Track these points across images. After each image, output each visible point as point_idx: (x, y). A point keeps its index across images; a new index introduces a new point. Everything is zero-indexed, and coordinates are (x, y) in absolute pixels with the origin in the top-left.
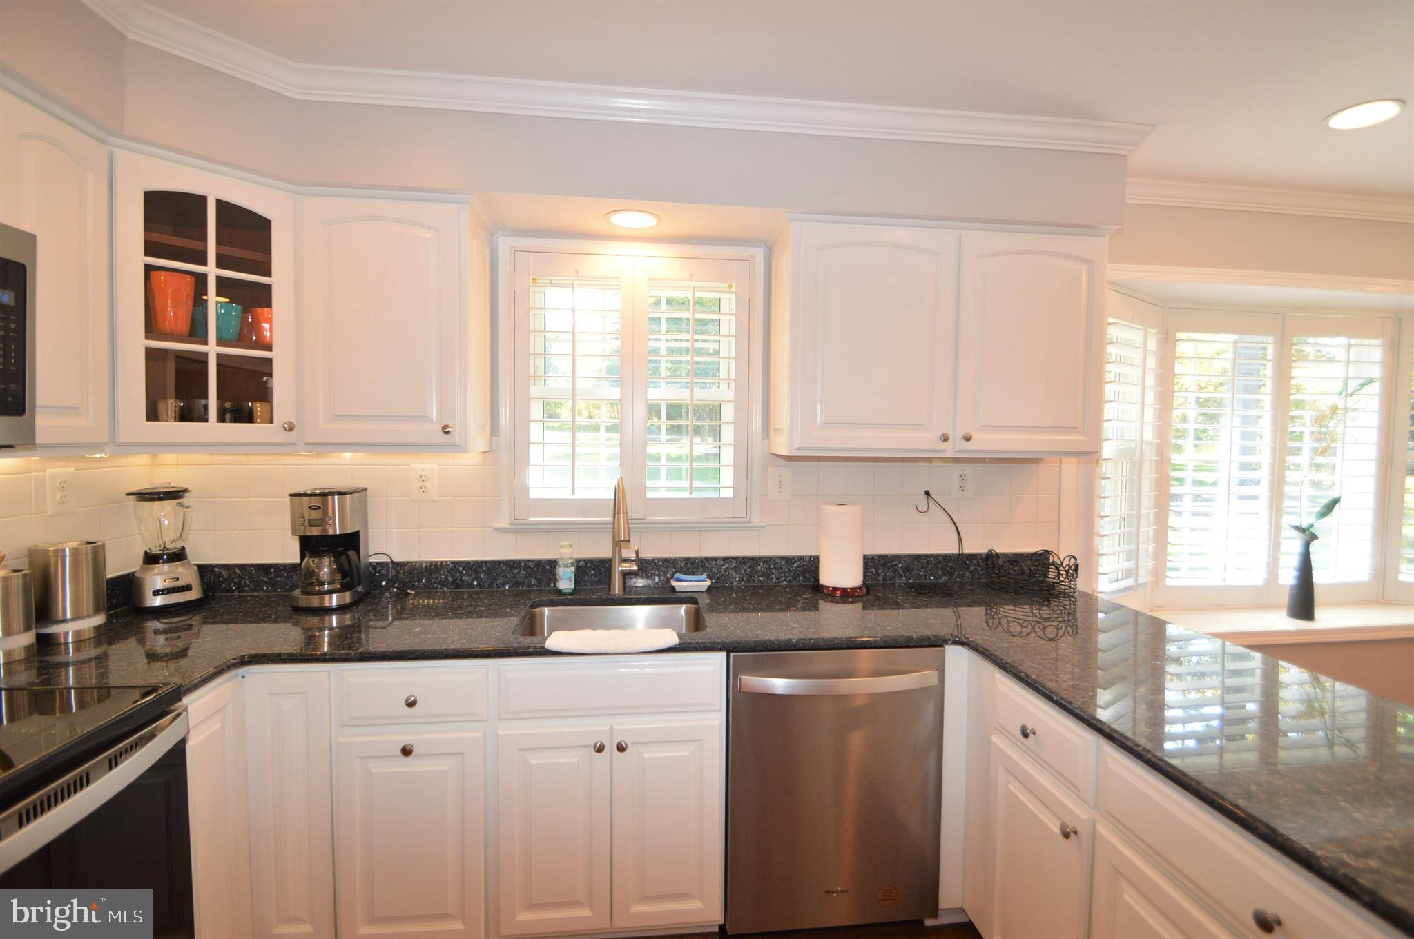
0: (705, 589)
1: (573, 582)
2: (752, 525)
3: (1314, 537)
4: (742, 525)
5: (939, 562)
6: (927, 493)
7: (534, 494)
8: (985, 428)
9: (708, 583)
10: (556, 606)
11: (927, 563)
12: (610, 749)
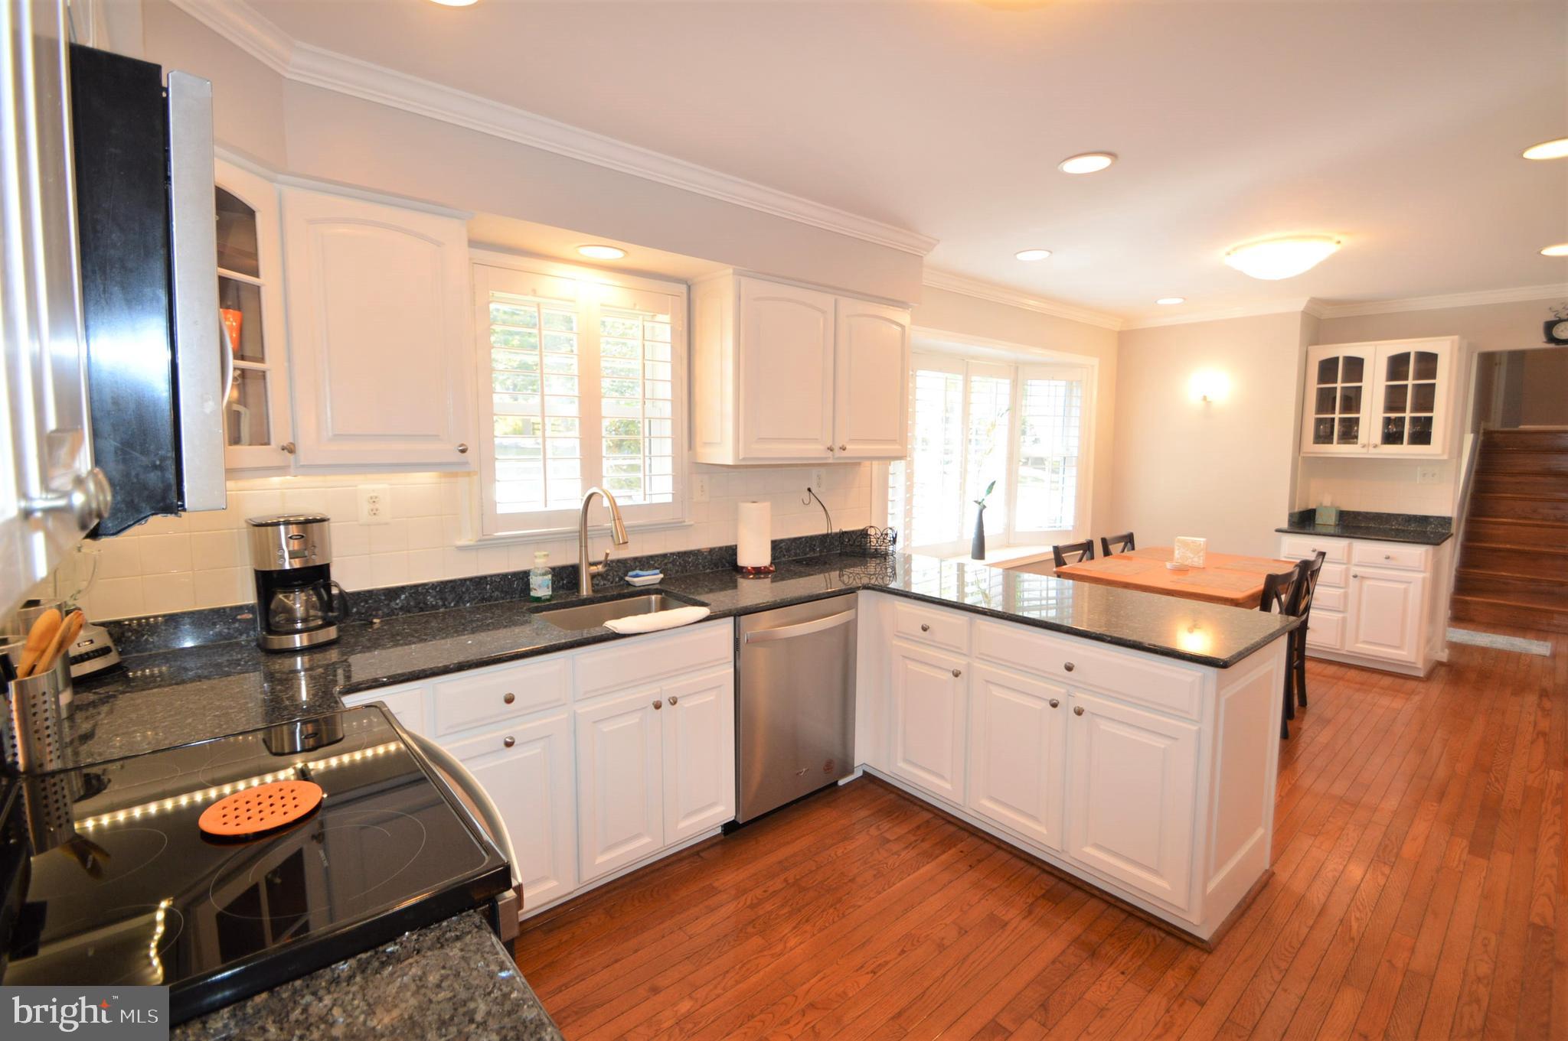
0: (658, 581)
1: (550, 588)
2: (685, 524)
3: (984, 507)
4: (677, 526)
5: (807, 542)
6: (809, 490)
7: (501, 509)
8: (853, 441)
9: (661, 576)
10: (542, 611)
11: (801, 543)
12: (666, 705)
